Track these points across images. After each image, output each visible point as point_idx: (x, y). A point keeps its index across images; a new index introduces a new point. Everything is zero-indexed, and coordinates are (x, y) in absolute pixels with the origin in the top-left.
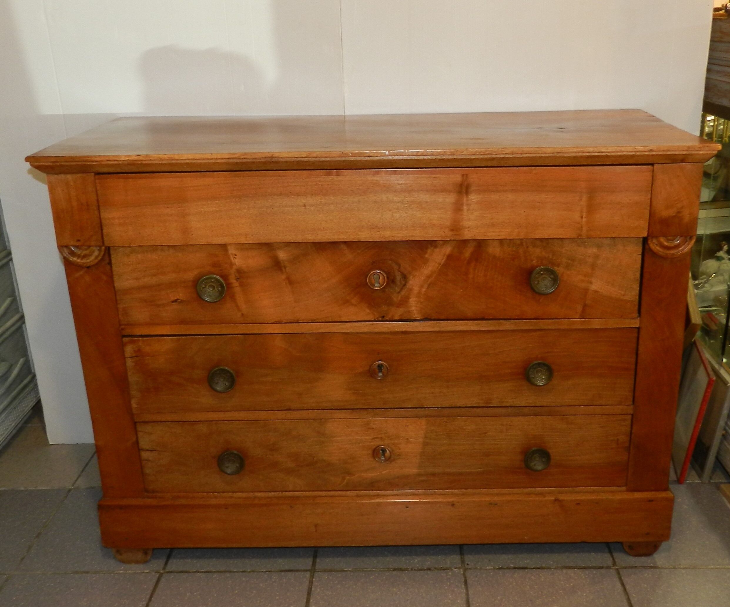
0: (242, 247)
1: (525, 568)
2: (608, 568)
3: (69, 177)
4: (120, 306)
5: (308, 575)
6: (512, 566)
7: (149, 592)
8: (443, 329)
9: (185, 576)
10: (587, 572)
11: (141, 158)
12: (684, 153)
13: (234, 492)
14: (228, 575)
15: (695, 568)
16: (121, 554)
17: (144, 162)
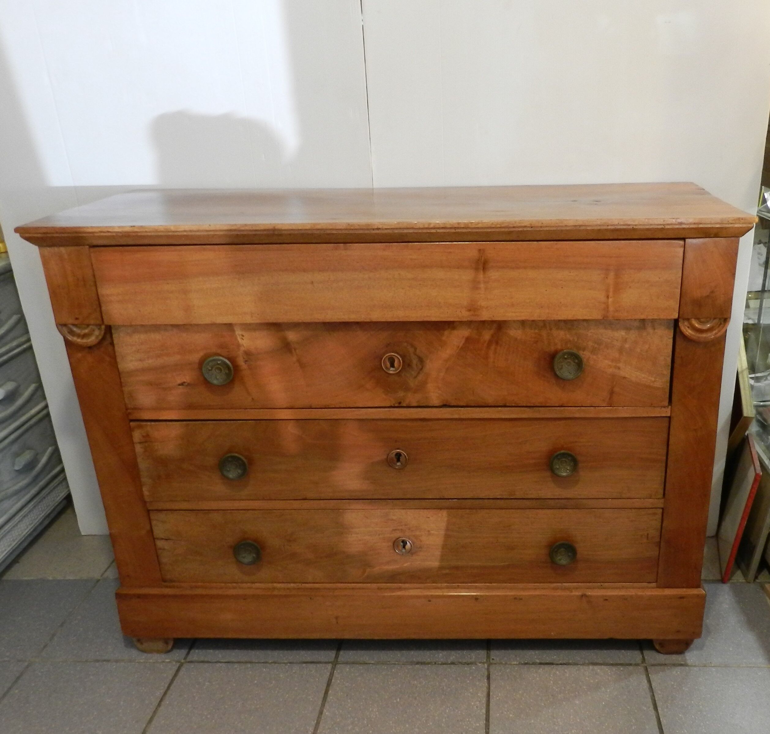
0: (248, 327)
1: (552, 664)
2: (637, 665)
3: (63, 250)
4: (126, 389)
5: (329, 666)
6: (538, 661)
7: (168, 681)
8: (462, 417)
9: (206, 665)
10: (614, 669)
11: (136, 230)
12: (718, 226)
13: (253, 583)
14: (249, 665)
15: (726, 666)
16: (142, 644)
17: (139, 234)
